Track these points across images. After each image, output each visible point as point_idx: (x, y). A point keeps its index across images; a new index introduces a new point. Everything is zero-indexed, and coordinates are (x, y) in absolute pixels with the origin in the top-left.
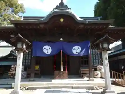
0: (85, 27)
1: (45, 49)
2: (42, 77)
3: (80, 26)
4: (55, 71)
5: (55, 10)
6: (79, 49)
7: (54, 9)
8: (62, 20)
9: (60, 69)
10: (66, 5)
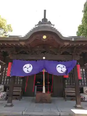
0: (71, 45)
2: (23, 98)
3: (65, 44)
5: (37, 26)
10: (49, 21)
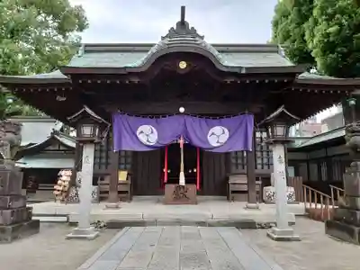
1: (142, 132)
4: (167, 186)
5: (165, 41)
6: (224, 133)
7: (163, 38)
8: (183, 65)
9: (177, 181)
10: (193, 28)
